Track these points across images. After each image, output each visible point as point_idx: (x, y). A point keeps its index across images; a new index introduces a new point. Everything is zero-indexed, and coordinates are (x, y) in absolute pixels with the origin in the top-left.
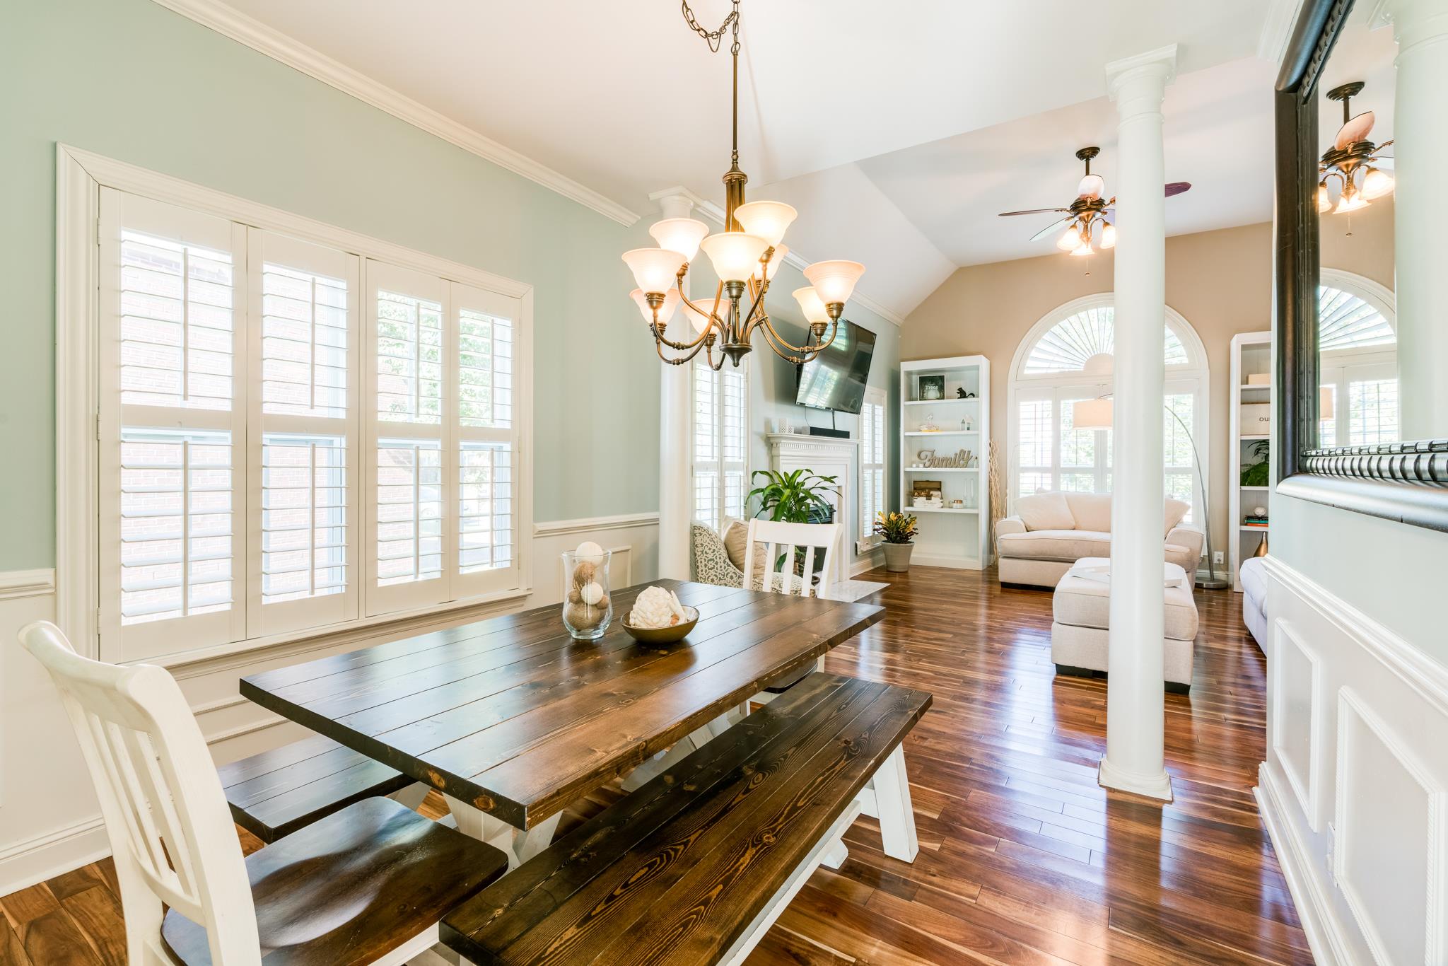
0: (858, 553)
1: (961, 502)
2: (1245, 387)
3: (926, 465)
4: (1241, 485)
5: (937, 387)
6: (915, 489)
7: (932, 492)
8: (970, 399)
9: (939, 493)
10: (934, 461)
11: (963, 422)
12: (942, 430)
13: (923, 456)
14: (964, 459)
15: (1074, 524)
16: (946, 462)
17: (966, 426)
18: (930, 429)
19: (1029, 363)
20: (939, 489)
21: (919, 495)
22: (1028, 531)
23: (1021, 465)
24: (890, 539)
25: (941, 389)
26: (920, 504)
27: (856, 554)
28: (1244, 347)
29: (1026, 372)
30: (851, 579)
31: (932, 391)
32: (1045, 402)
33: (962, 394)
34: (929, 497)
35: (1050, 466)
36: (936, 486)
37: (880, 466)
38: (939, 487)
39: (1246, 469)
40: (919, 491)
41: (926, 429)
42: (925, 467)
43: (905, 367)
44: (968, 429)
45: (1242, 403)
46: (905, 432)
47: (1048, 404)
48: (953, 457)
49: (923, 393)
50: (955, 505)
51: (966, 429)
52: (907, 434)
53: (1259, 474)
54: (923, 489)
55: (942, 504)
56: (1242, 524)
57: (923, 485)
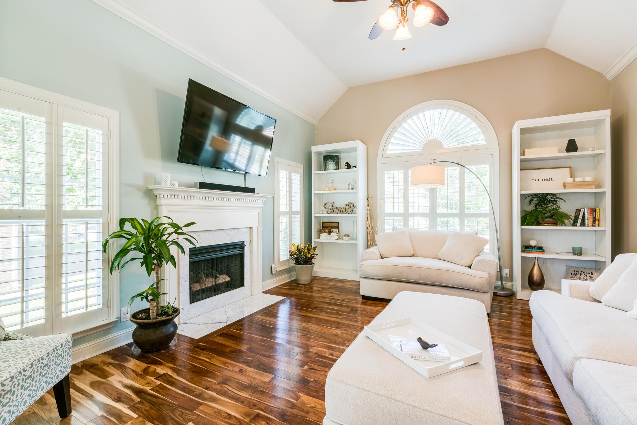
0: (273, 273)
1: (348, 236)
2: (523, 157)
3: (329, 212)
4: (521, 225)
5: (334, 162)
6: (323, 227)
7: (332, 229)
8: (354, 169)
9: (337, 230)
10: (334, 210)
11: (349, 185)
12: (337, 190)
13: (327, 207)
14: (350, 208)
15: (412, 252)
16: (341, 210)
17: (351, 187)
18: (329, 189)
19: (390, 147)
20: (338, 227)
21: (324, 232)
22: (382, 258)
23: (386, 212)
24: (298, 262)
25: (337, 163)
26: (325, 237)
27: (272, 273)
28: (523, 131)
29: (388, 152)
30: (263, 292)
31: (331, 165)
32: (400, 171)
33: (348, 166)
34: (330, 232)
35: (403, 212)
36: (336, 225)
37: (297, 213)
38: (337, 226)
39: (525, 213)
40: (325, 229)
41: (327, 189)
42: (328, 212)
43: (315, 149)
44: (352, 189)
45: (521, 170)
46: (314, 191)
47: (401, 173)
48: (344, 206)
49: (326, 166)
50: (345, 238)
51: (351, 189)
52: (316, 192)
53: (532, 218)
54: (327, 228)
55: (337, 237)
56: (523, 251)
57: (328, 225)
